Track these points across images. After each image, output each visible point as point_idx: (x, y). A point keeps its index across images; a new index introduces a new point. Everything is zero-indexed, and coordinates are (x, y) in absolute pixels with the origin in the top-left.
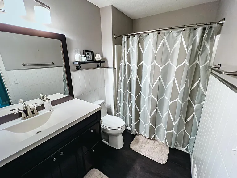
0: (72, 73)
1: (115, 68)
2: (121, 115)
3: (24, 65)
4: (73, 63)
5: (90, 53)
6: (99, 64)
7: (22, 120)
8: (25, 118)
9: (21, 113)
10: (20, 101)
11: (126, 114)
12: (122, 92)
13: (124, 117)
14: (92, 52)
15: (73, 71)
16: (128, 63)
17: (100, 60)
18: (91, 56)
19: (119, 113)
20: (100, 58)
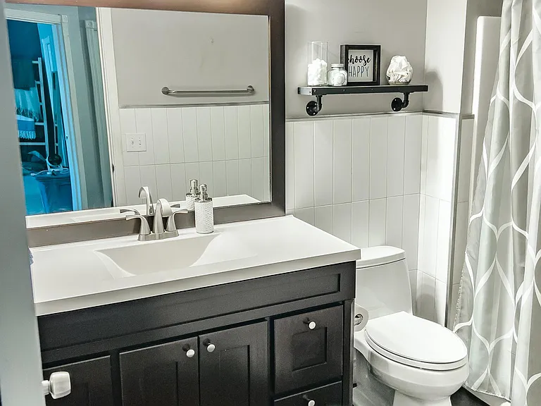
0: (289, 125)
1: (472, 117)
2: (477, 332)
3: (166, 92)
4: (299, 91)
5: (369, 54)
6: (401, 96)
7: (139, 240)
8: (147, 238)
9: (138, 221)
10: (143, 191)
11: (500, 333)
12: (487, 223)
13: (490, 348)
14: (376, 50)
15: (296, 118)
16: (520, 98)
17: (403, 80)
18: (370, 64)
19: (468, 324)
20: (404, 73)
